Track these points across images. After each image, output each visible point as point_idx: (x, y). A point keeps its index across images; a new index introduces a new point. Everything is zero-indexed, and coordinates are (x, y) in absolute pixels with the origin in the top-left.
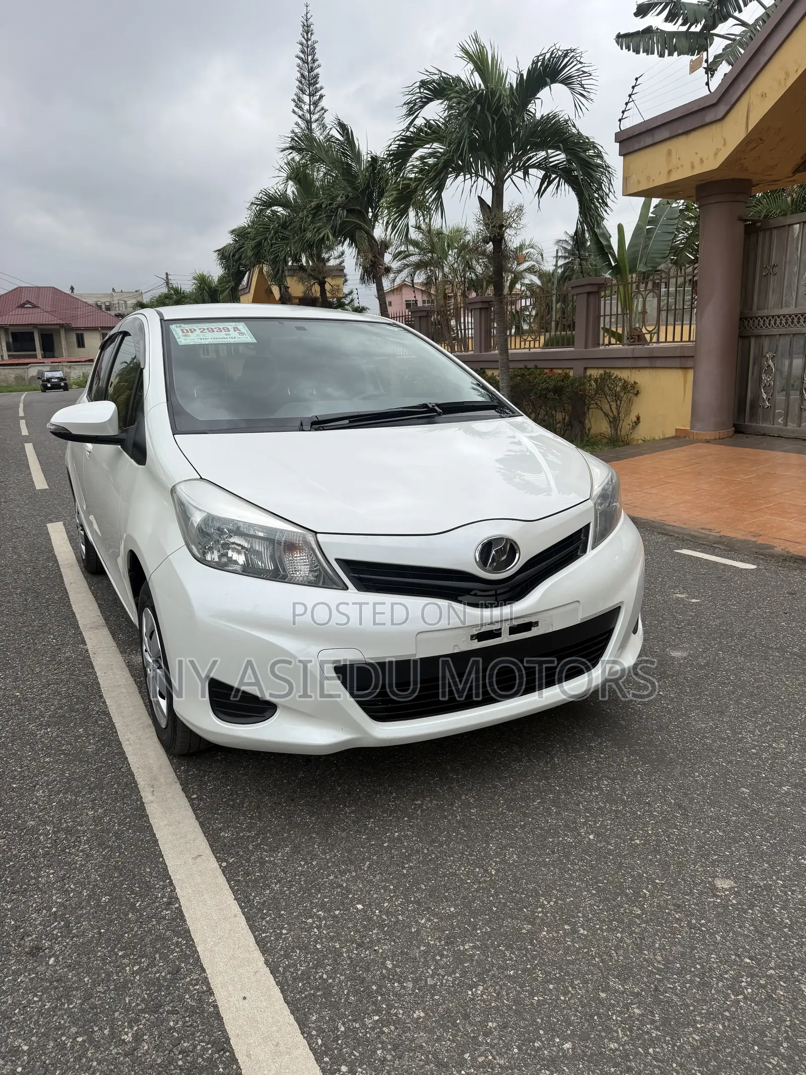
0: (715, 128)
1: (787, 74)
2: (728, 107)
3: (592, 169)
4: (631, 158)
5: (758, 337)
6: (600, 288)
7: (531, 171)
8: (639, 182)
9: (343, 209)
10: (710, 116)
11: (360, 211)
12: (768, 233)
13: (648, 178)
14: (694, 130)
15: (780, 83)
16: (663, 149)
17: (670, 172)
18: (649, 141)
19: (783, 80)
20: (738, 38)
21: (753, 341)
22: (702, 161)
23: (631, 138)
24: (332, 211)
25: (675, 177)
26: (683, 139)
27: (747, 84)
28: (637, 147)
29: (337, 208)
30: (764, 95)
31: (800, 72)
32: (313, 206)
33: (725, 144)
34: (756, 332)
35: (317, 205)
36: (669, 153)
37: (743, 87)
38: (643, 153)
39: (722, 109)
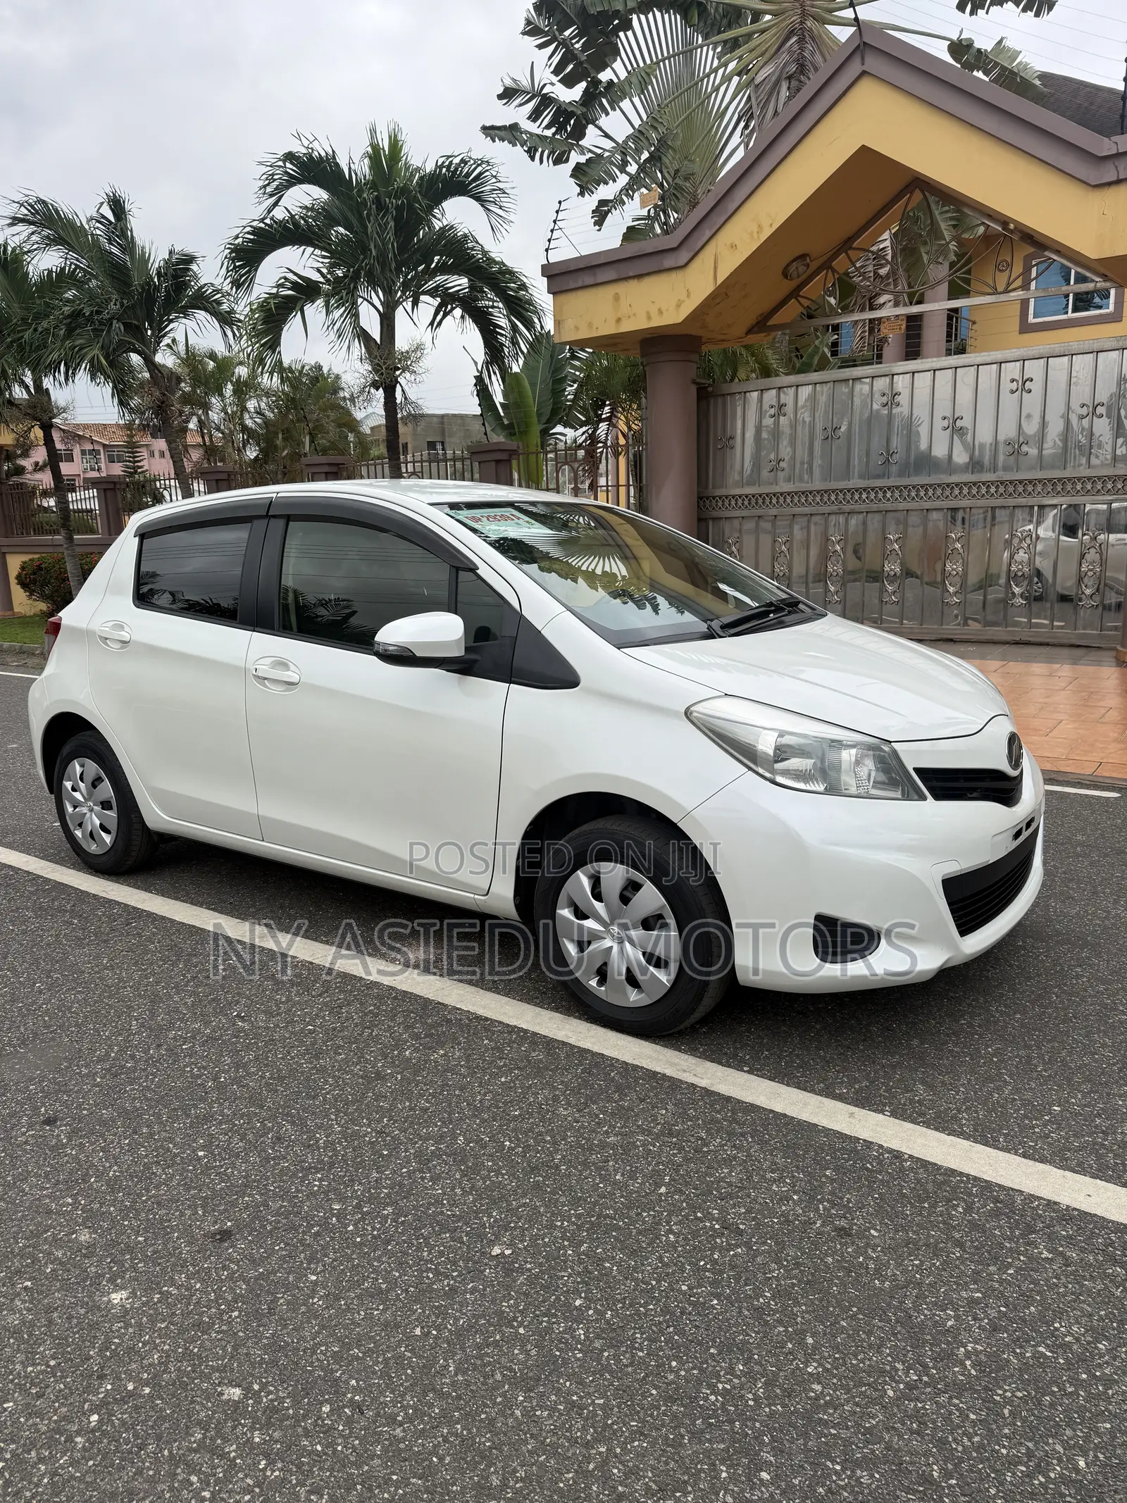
0: (674, 277)
1: (760, 227)
2: (692, 254)
3: (521, 306)
4: (563, 298)
5: (714, 519)
6: (510, 456)
7: (423, 298)
8: (577, 328)
9: (118, 320)
10: (669, 262)
11: (137, 327)
12: (720, 400)
13: (590, 325)
14: (648, 274)
15: (751, 234)
16: (610, 291)
17: (619, 320)
18: (588, 280)
19: (755, 235)
20: (607, 154)
21: (711, 523)
22: (660, 312)
23: (564, 273)
24: (101, 323)
25: (627, 327)
26: (633, 284)
27: (714, 231)
28: (572, 286)
29: (111, 319)
30: (733, 247)
31: (775, 227)
32: (66, 313)
33: (688, 296)
34: (714, 514)
35: (73, 312)
36: (617, 298)
37: (708, 234)
38: (580, 293)
39: (683, 256)
